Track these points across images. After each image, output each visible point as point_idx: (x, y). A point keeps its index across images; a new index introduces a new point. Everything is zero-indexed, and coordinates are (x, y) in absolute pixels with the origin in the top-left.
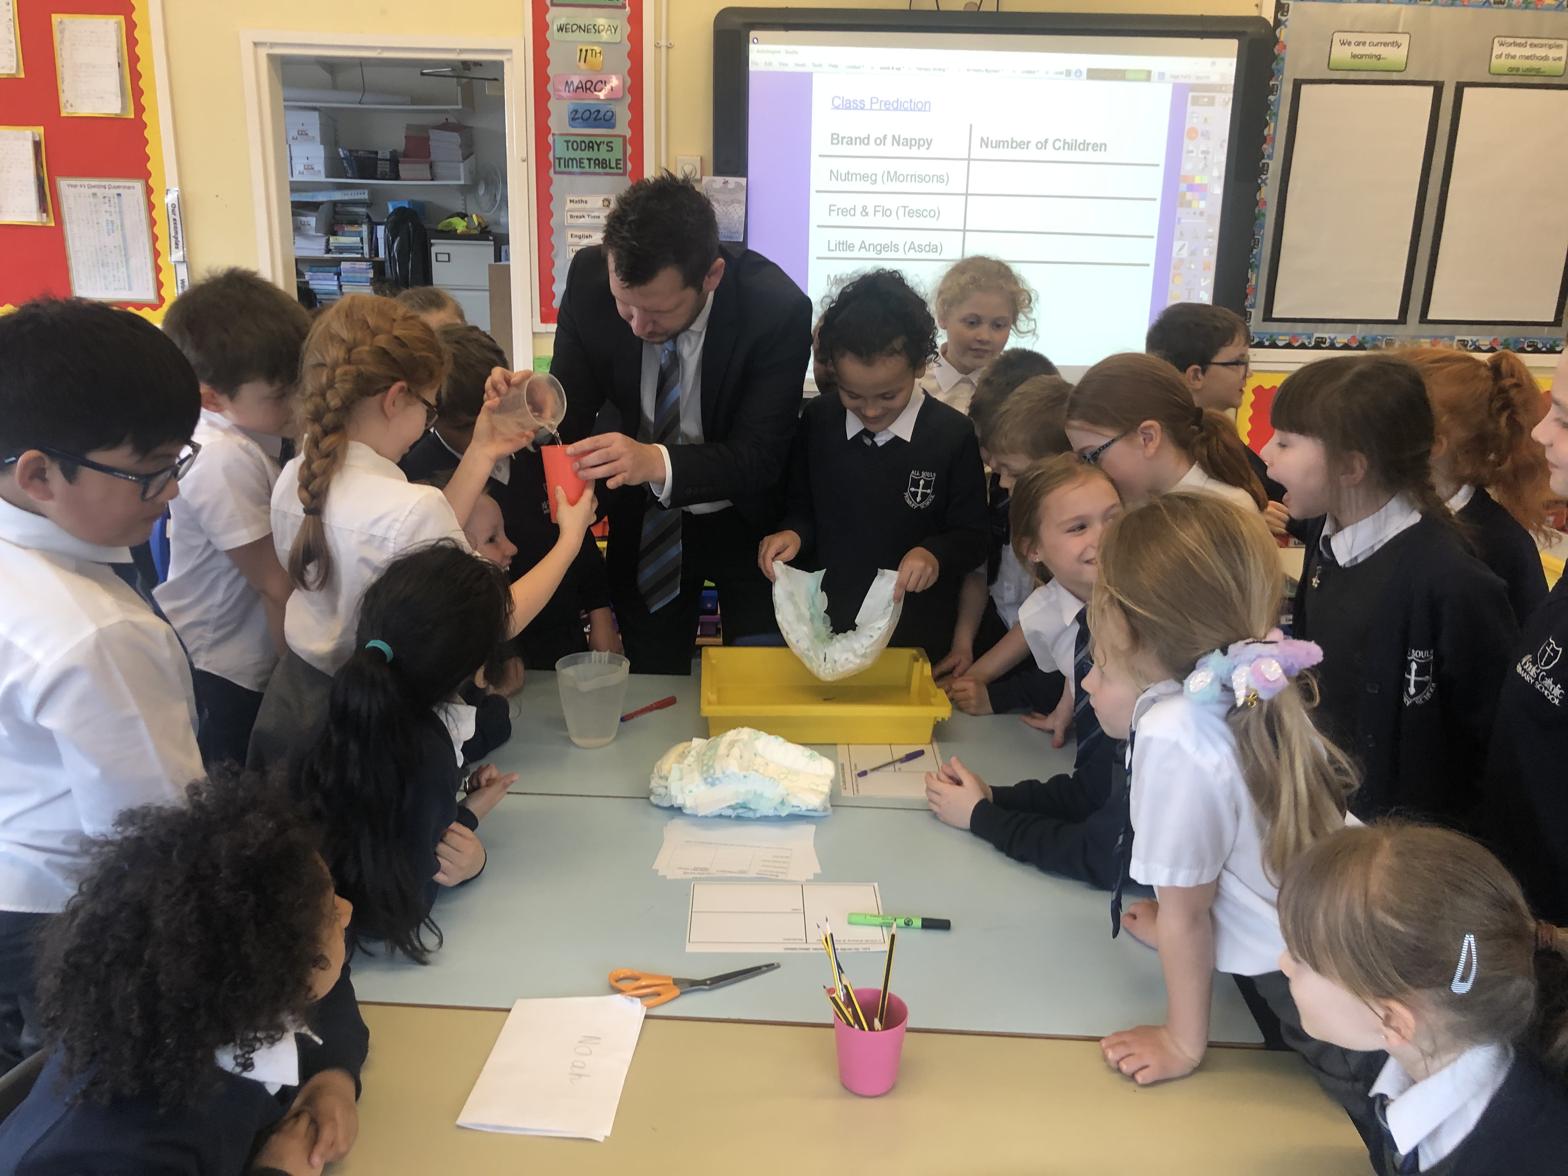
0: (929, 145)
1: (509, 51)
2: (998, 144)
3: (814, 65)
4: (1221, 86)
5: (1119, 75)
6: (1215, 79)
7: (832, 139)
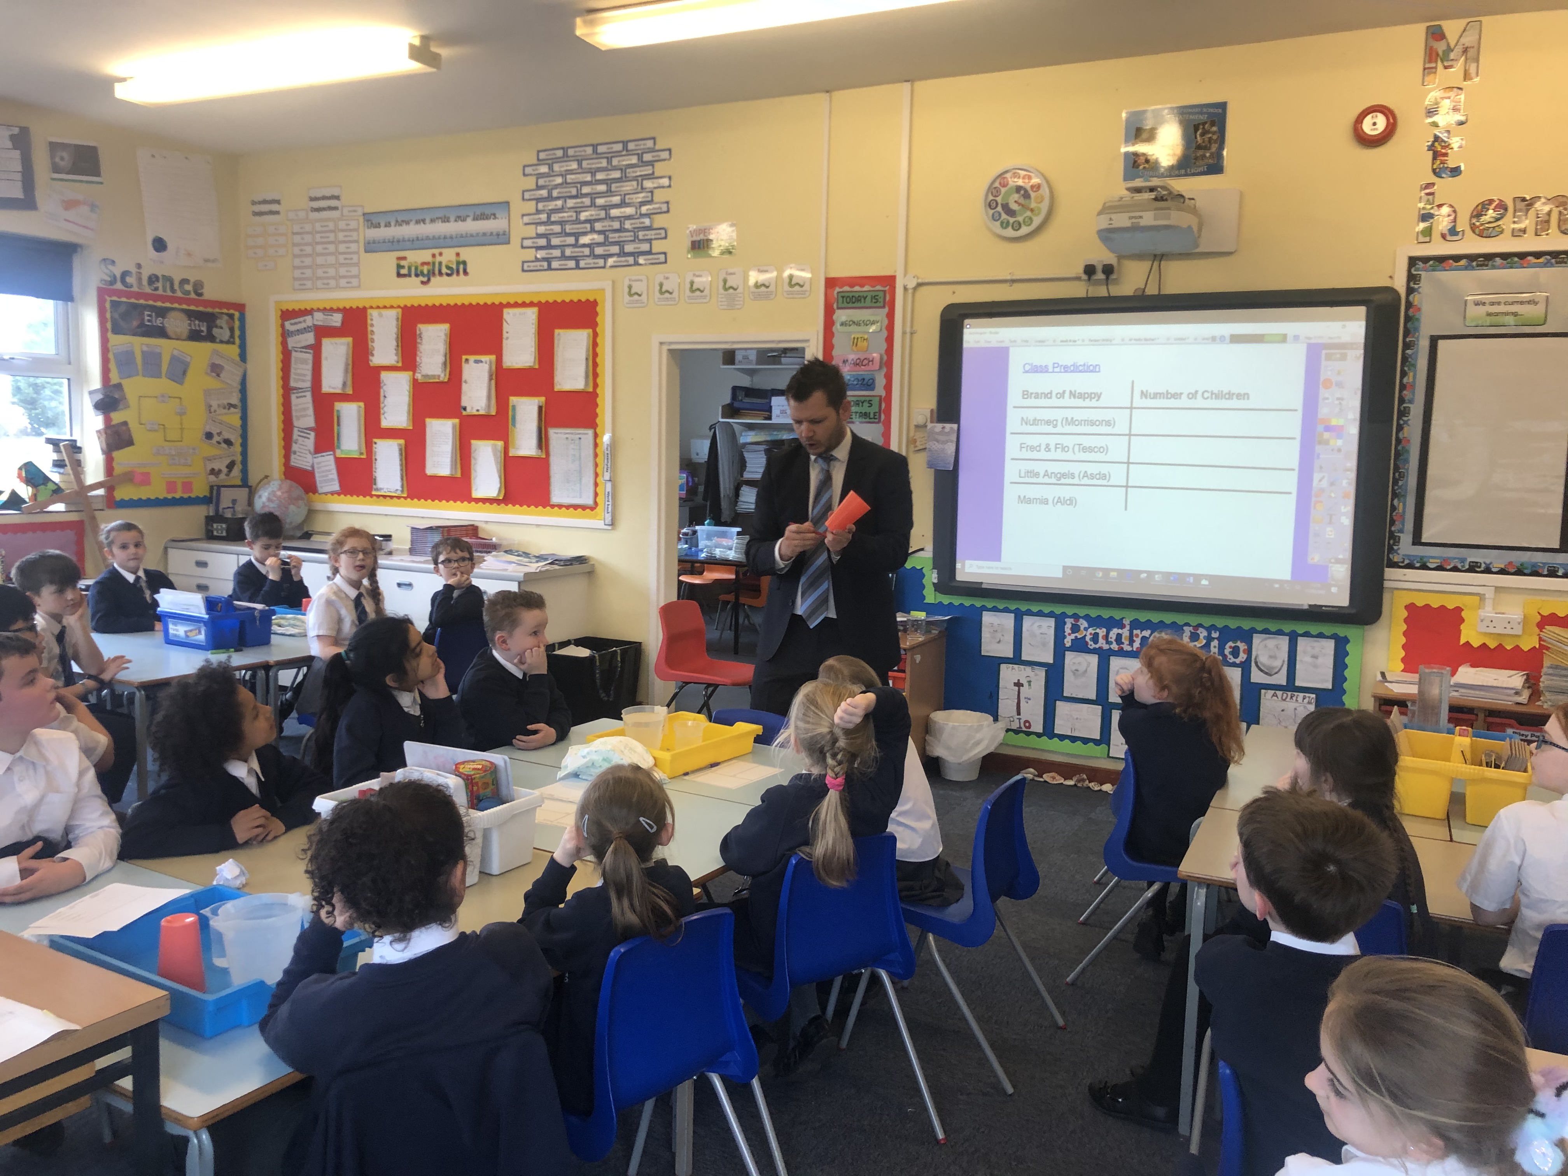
0: (1099, 397)
1: (808, 341)
2: (1156, 396)
3: (1011, 341)
4: (1352, 344)
5: (1257, 339)
6: (1346, 338)
7: (1024, 395)
